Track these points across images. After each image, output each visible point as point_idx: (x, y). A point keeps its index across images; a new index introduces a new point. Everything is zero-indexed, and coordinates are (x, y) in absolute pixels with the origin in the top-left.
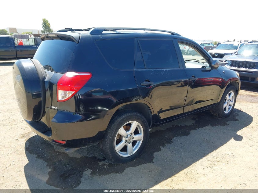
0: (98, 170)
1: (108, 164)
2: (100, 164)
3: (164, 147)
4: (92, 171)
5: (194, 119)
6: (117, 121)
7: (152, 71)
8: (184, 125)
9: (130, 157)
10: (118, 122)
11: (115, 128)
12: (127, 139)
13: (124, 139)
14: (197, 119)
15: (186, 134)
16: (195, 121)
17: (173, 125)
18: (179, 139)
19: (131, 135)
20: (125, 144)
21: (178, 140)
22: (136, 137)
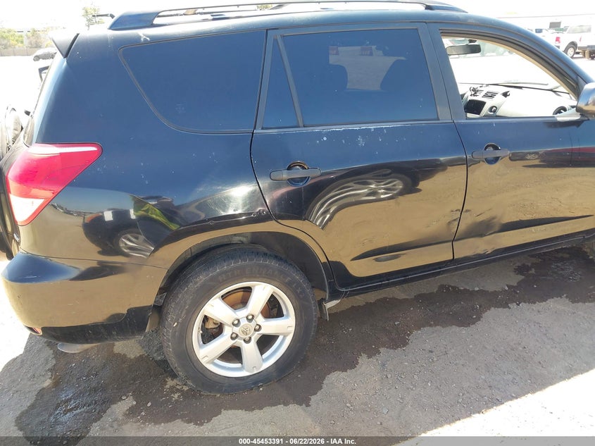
0: (149, 404)
1: (186, 388)
2: (168, 386)
3: (369, 357)
4: (135, 403)
5: (521, 270)
6: (196, 283)
7: (320, 135)
8: (477, 289)
9: (251, 378)
10: (198, 285)
11: (189, 302)
12: (236, 330)
13: (228, 331)
14: (533, 271)
15: (467, 318)
16: (521, 277)
17: (442, 287)
18: (435, 335)
19: (250, 320)
20: (231, 343)
21: (427, 340)
22: (270, 327)
